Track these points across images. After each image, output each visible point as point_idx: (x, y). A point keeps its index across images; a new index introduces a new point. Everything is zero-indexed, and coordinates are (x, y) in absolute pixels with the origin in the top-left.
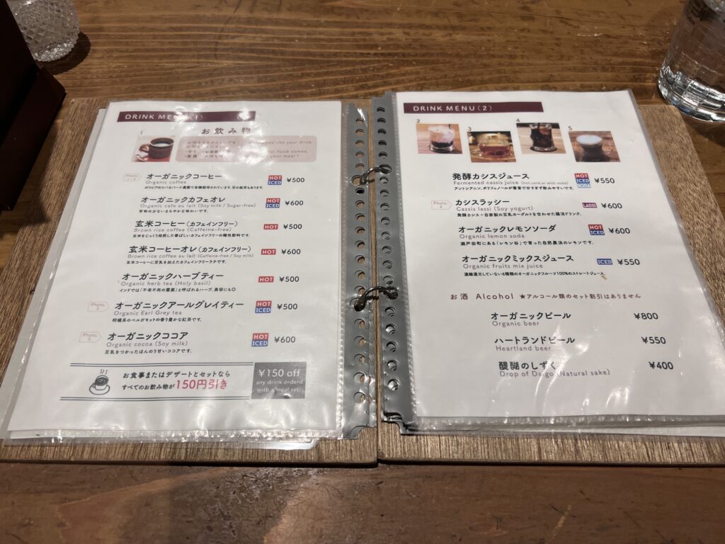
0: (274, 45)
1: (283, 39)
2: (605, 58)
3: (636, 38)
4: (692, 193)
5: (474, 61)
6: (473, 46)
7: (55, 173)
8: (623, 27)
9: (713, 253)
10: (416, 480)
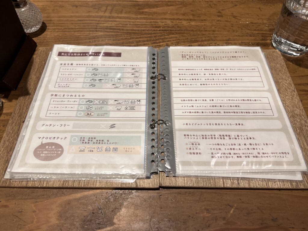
0: (120, 26)
1: (123, 24)
2: (251, 31)
3: (263, 24)
4: (285, 84)
5: (199, 33)
6: (199, 27)
7: (32, 76)
8: (258, 20)
9: (293, 107)
10: (175, 194)
